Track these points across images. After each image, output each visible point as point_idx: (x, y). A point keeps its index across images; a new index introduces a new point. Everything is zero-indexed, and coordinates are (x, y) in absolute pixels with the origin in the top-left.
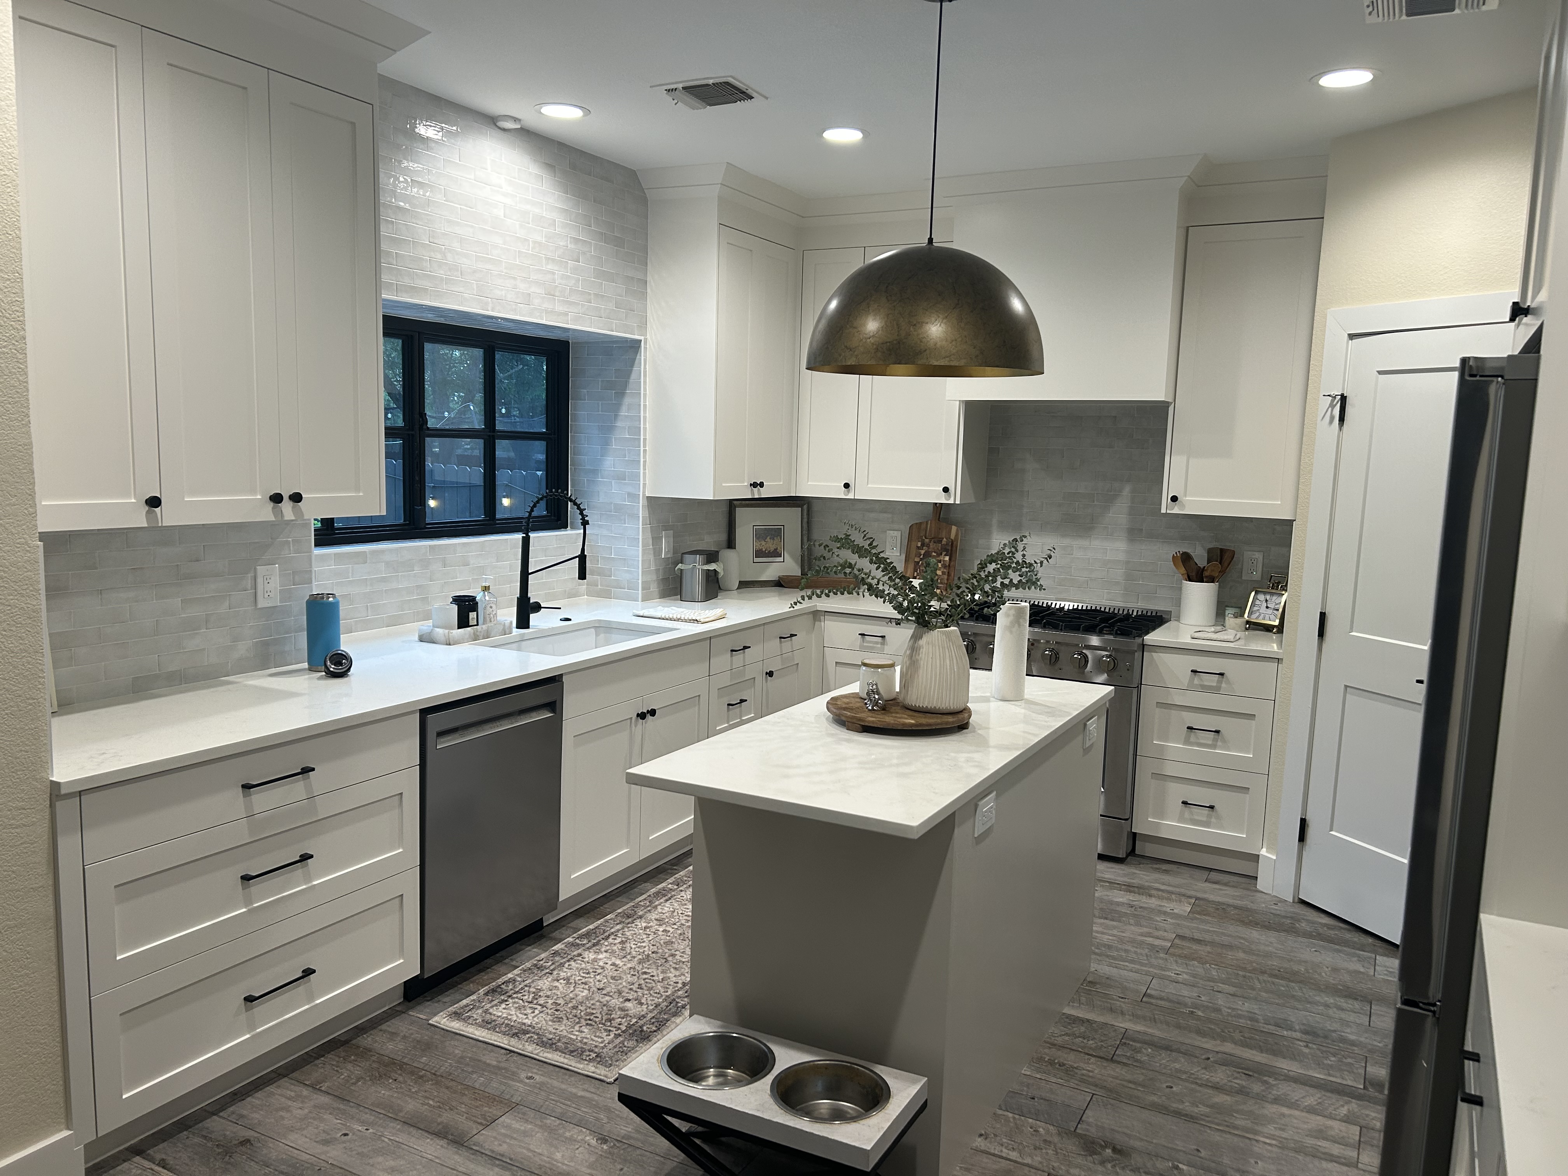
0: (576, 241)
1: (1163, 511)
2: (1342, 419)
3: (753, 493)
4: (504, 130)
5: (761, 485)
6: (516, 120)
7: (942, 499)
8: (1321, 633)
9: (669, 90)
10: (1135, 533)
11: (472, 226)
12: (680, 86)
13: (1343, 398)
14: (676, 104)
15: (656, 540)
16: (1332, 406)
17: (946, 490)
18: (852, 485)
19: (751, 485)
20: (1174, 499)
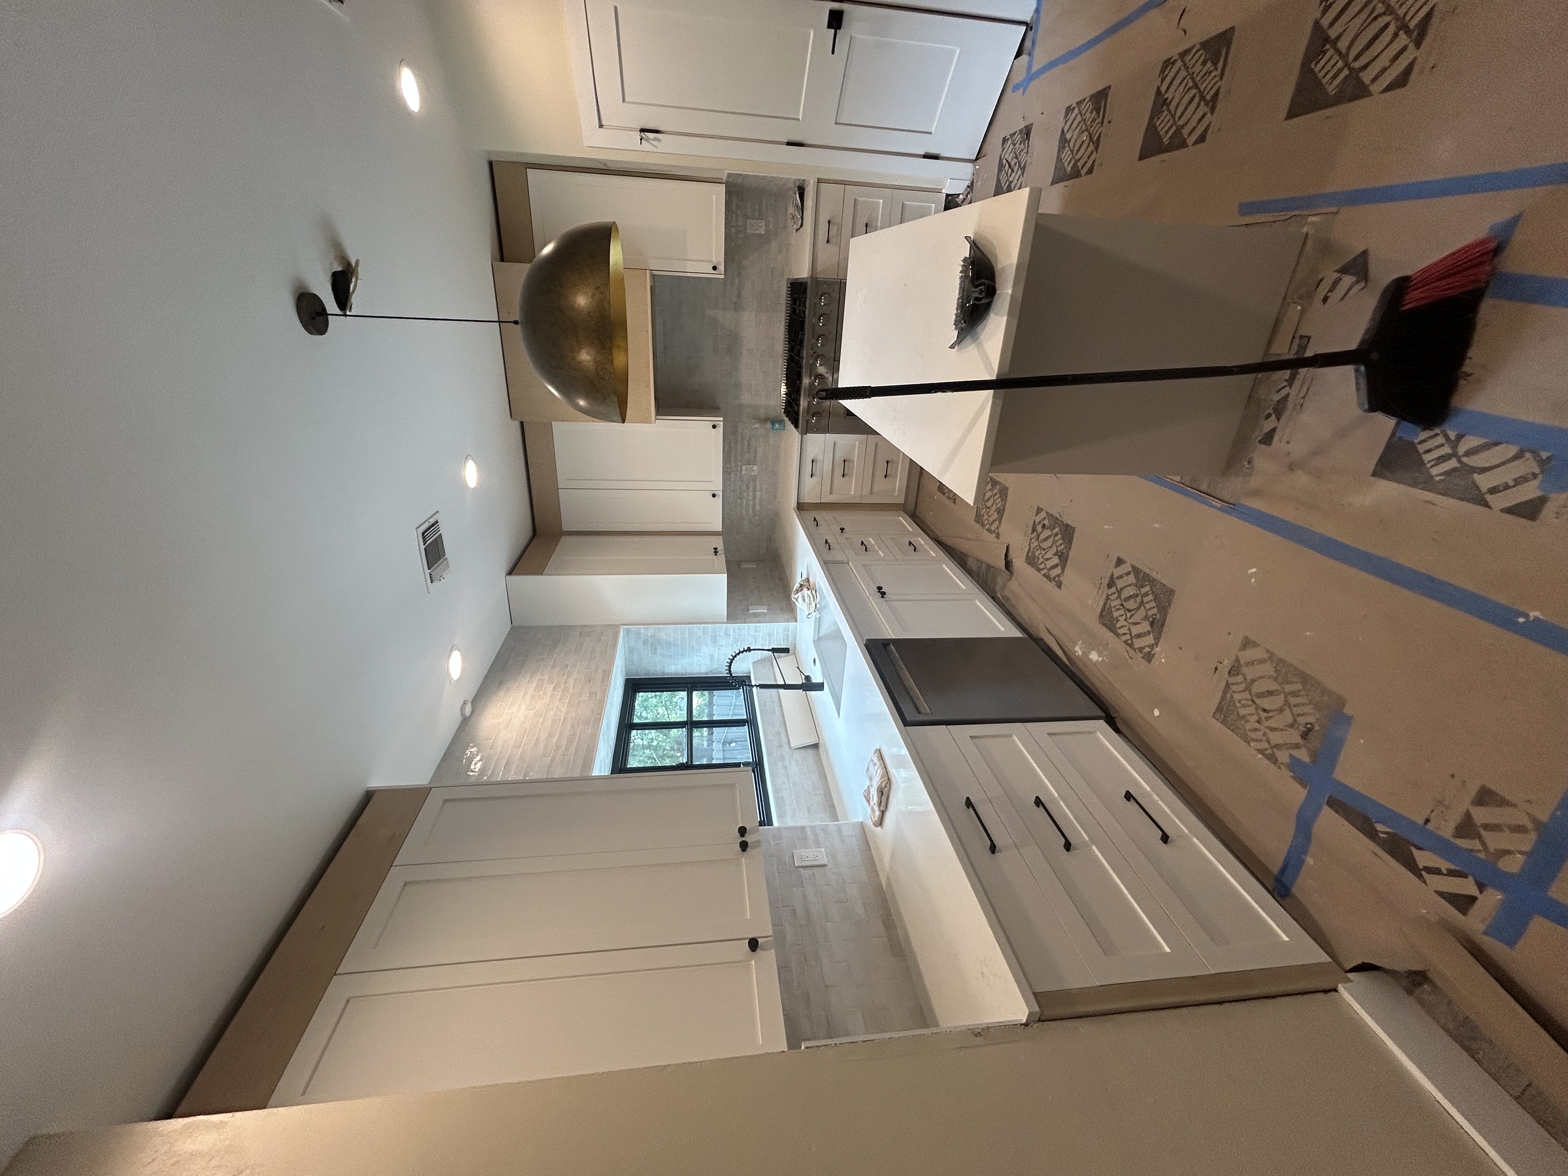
0: (553, 667)
1: (723, 277)
2: (657, 132)
3: (722, 554)
4: (473, 712)
5: (715, 549)
6: (465, 703)
7: (720, 429)
8: (800, 145)
9: (431, 580)
10: (738, 307)
11: (540, 730)
12: (428, 571)
13: (643, 130)
14: (444, 578)
15: (755, 615)
16: (648, 140)
17: (714, 427)
18: (713, 492)
19: (716, 555)
20: (715, 268)
